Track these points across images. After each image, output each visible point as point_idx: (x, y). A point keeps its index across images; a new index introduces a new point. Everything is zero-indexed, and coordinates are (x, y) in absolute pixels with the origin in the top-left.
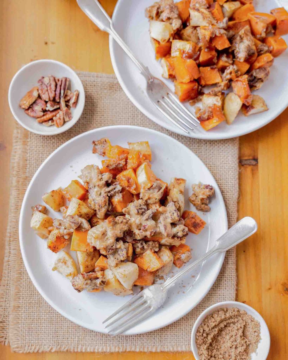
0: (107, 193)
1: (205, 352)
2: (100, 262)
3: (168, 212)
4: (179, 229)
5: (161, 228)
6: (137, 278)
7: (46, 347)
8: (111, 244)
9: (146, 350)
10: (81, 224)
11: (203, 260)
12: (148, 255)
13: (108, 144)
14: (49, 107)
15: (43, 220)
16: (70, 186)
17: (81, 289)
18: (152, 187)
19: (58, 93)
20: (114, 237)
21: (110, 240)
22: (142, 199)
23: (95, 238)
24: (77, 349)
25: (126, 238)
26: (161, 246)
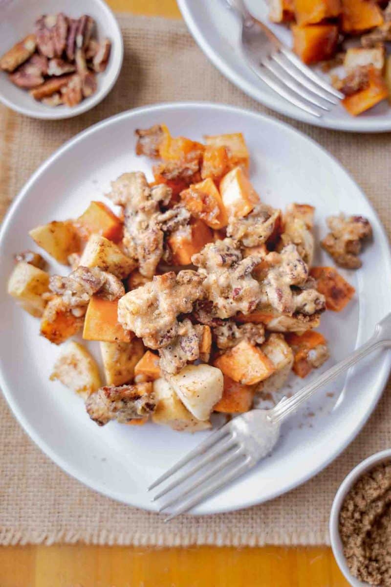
0: (161, 224)
1: (358, 552)
2: (144, 365)
3: (284, 264)
4: (307, 298)
5: (271, 296)
6: (220, 397)
7: (35, 534)
8: (166, 326)
9: (236, 542)
10: (105, 283)
11: (349, 364)
12: (243, 350)
13: (165, 135)
14: (54, 69)
15: (33, 280)
16: (88, 212)
17: (104, 419)
18: (252, 214)
19: (71, 41)
20: (173, 311)
21: (165, 319)
22: (231, 236)
23: (132, 313)
24: (98, 539)
25: (198, 314)
26: (268, 333)
